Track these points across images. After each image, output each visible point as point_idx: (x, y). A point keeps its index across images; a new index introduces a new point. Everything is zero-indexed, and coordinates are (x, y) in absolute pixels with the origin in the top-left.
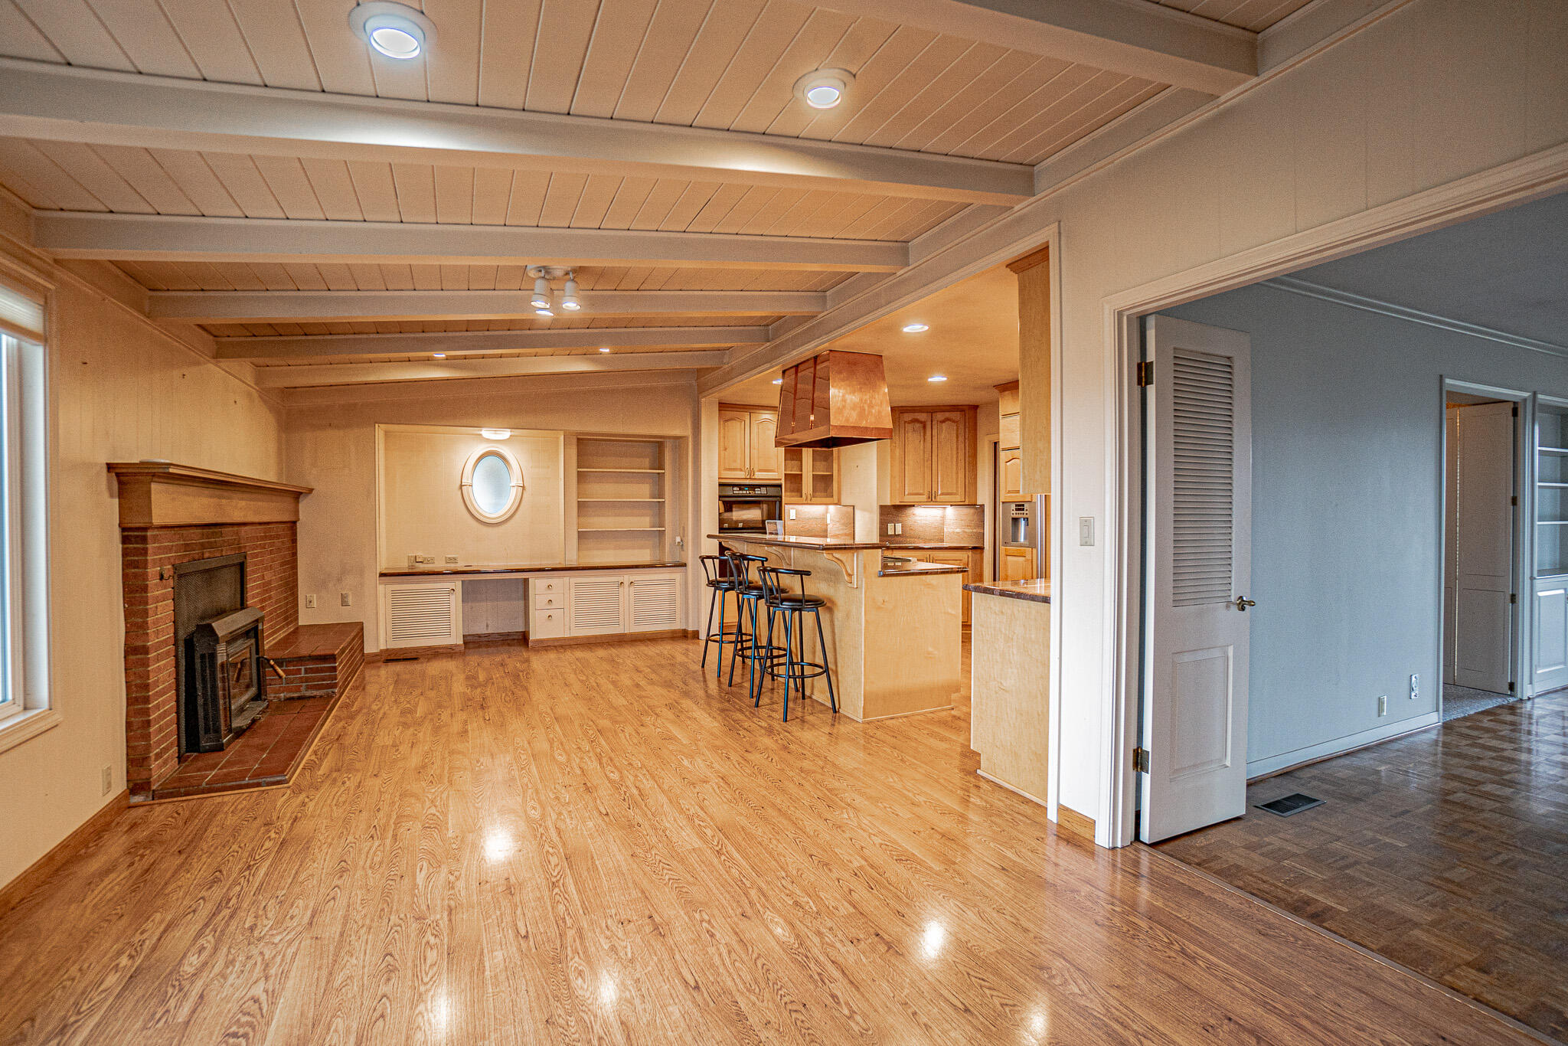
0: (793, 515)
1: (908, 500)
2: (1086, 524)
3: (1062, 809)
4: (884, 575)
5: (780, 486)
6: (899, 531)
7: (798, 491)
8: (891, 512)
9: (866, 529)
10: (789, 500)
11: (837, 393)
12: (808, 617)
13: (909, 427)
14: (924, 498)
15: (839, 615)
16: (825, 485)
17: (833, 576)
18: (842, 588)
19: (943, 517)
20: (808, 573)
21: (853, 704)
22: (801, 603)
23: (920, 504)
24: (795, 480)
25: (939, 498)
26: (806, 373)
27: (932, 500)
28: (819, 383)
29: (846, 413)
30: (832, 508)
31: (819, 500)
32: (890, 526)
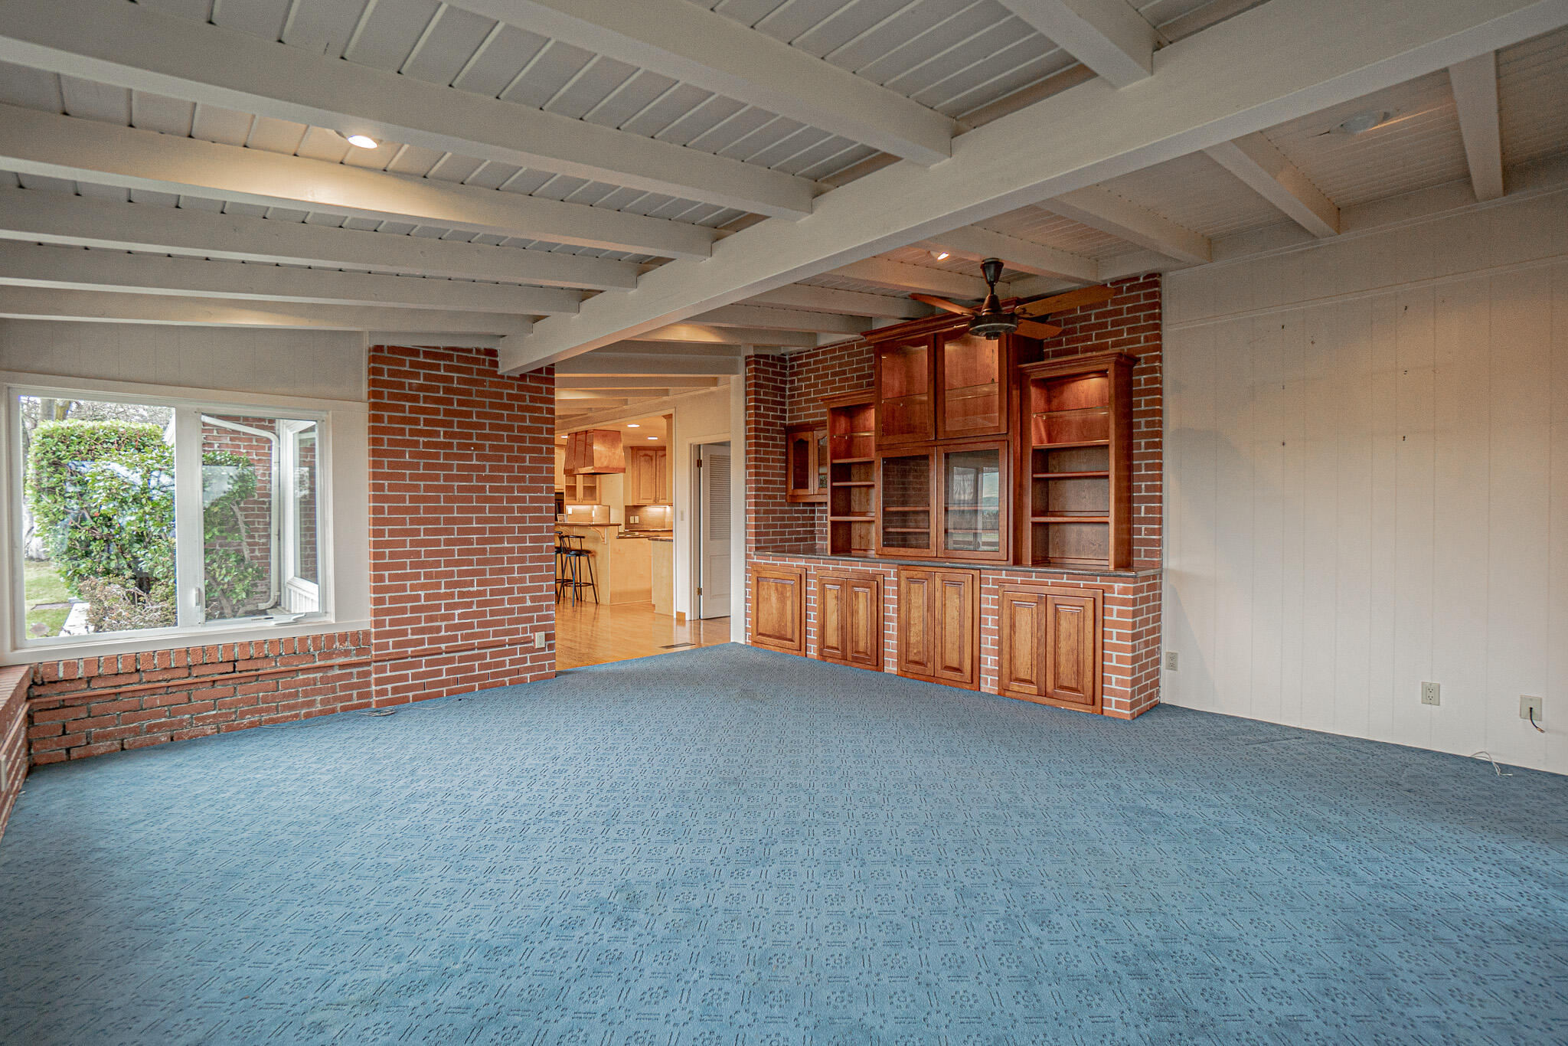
0: (570, 512)
1: (642, 502)
2: (682, 513)
3: (678, 613)
4: (620, 538)
5: (563, 493)
6: (637, 521)
7: (574, 495)
8: (632, 510)
9: (617, 516)
10: (570, 502)
11: (598, 448)
12: (583, 559)
13: (642, 459)
14: (652, 501)
15: (598, 558)
16: (591, 491)
17: (596, 540)
18: (600, 544)
19: (665, 512)
20: (583, 537)
21: (605, 598)
22: (580, 553)
23: (650, 505)
24: (572, 489)
25: (660, 501)
26: (581, 437)
27: (656, 502)
28: (588, 446)
29: (603, 459)
30: (595, 507)
31: (586, 502)
32: (632, 518)
